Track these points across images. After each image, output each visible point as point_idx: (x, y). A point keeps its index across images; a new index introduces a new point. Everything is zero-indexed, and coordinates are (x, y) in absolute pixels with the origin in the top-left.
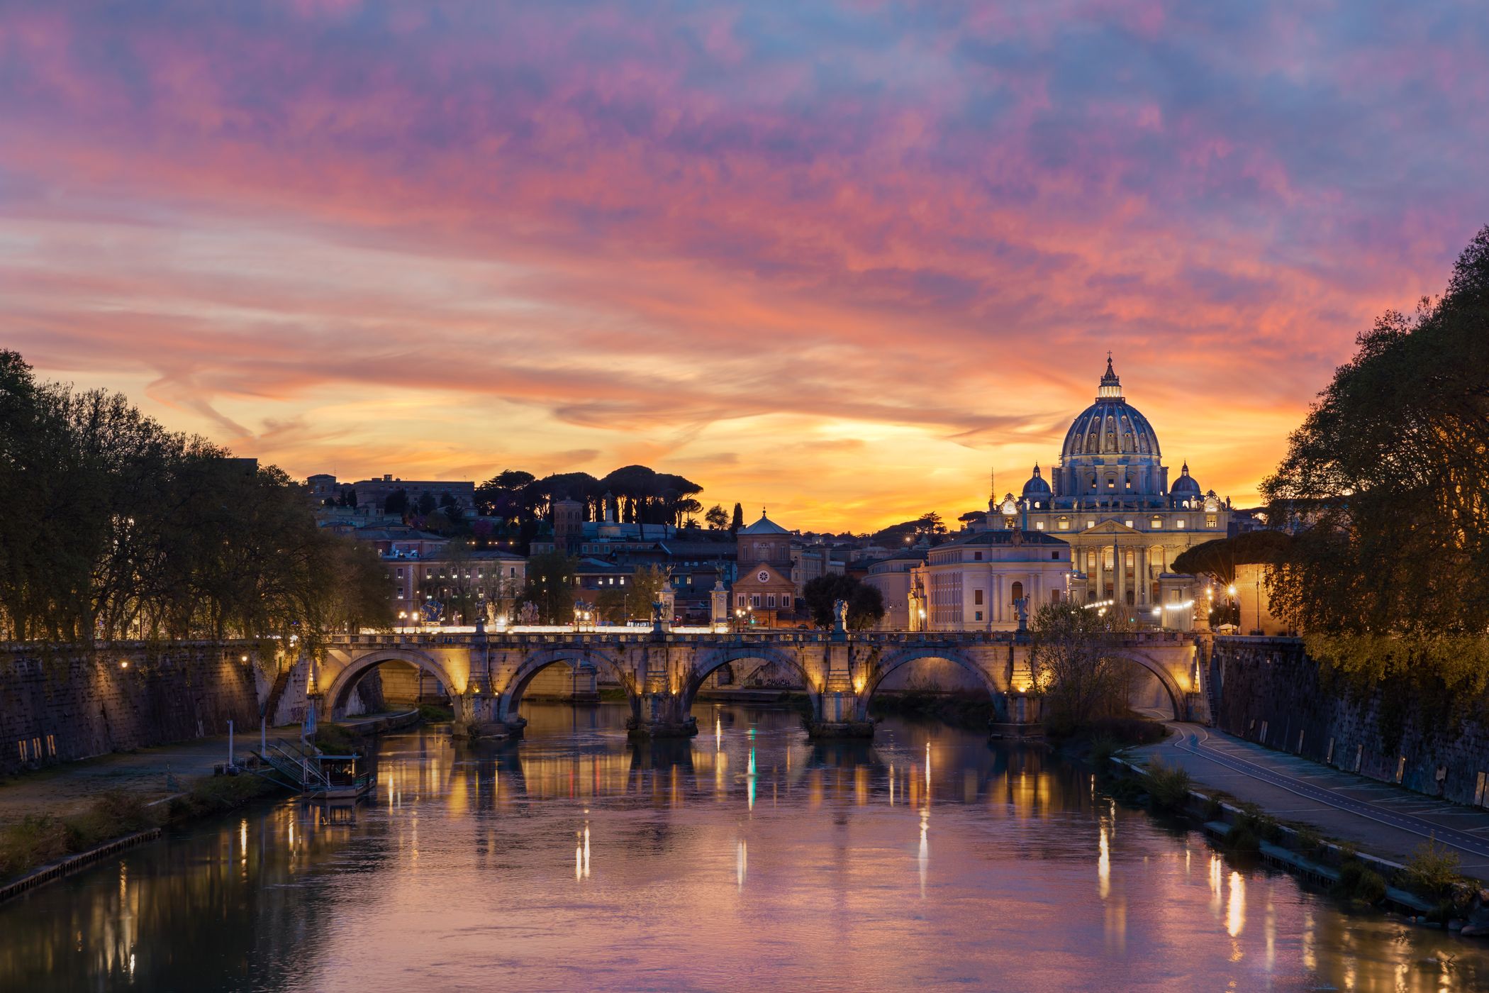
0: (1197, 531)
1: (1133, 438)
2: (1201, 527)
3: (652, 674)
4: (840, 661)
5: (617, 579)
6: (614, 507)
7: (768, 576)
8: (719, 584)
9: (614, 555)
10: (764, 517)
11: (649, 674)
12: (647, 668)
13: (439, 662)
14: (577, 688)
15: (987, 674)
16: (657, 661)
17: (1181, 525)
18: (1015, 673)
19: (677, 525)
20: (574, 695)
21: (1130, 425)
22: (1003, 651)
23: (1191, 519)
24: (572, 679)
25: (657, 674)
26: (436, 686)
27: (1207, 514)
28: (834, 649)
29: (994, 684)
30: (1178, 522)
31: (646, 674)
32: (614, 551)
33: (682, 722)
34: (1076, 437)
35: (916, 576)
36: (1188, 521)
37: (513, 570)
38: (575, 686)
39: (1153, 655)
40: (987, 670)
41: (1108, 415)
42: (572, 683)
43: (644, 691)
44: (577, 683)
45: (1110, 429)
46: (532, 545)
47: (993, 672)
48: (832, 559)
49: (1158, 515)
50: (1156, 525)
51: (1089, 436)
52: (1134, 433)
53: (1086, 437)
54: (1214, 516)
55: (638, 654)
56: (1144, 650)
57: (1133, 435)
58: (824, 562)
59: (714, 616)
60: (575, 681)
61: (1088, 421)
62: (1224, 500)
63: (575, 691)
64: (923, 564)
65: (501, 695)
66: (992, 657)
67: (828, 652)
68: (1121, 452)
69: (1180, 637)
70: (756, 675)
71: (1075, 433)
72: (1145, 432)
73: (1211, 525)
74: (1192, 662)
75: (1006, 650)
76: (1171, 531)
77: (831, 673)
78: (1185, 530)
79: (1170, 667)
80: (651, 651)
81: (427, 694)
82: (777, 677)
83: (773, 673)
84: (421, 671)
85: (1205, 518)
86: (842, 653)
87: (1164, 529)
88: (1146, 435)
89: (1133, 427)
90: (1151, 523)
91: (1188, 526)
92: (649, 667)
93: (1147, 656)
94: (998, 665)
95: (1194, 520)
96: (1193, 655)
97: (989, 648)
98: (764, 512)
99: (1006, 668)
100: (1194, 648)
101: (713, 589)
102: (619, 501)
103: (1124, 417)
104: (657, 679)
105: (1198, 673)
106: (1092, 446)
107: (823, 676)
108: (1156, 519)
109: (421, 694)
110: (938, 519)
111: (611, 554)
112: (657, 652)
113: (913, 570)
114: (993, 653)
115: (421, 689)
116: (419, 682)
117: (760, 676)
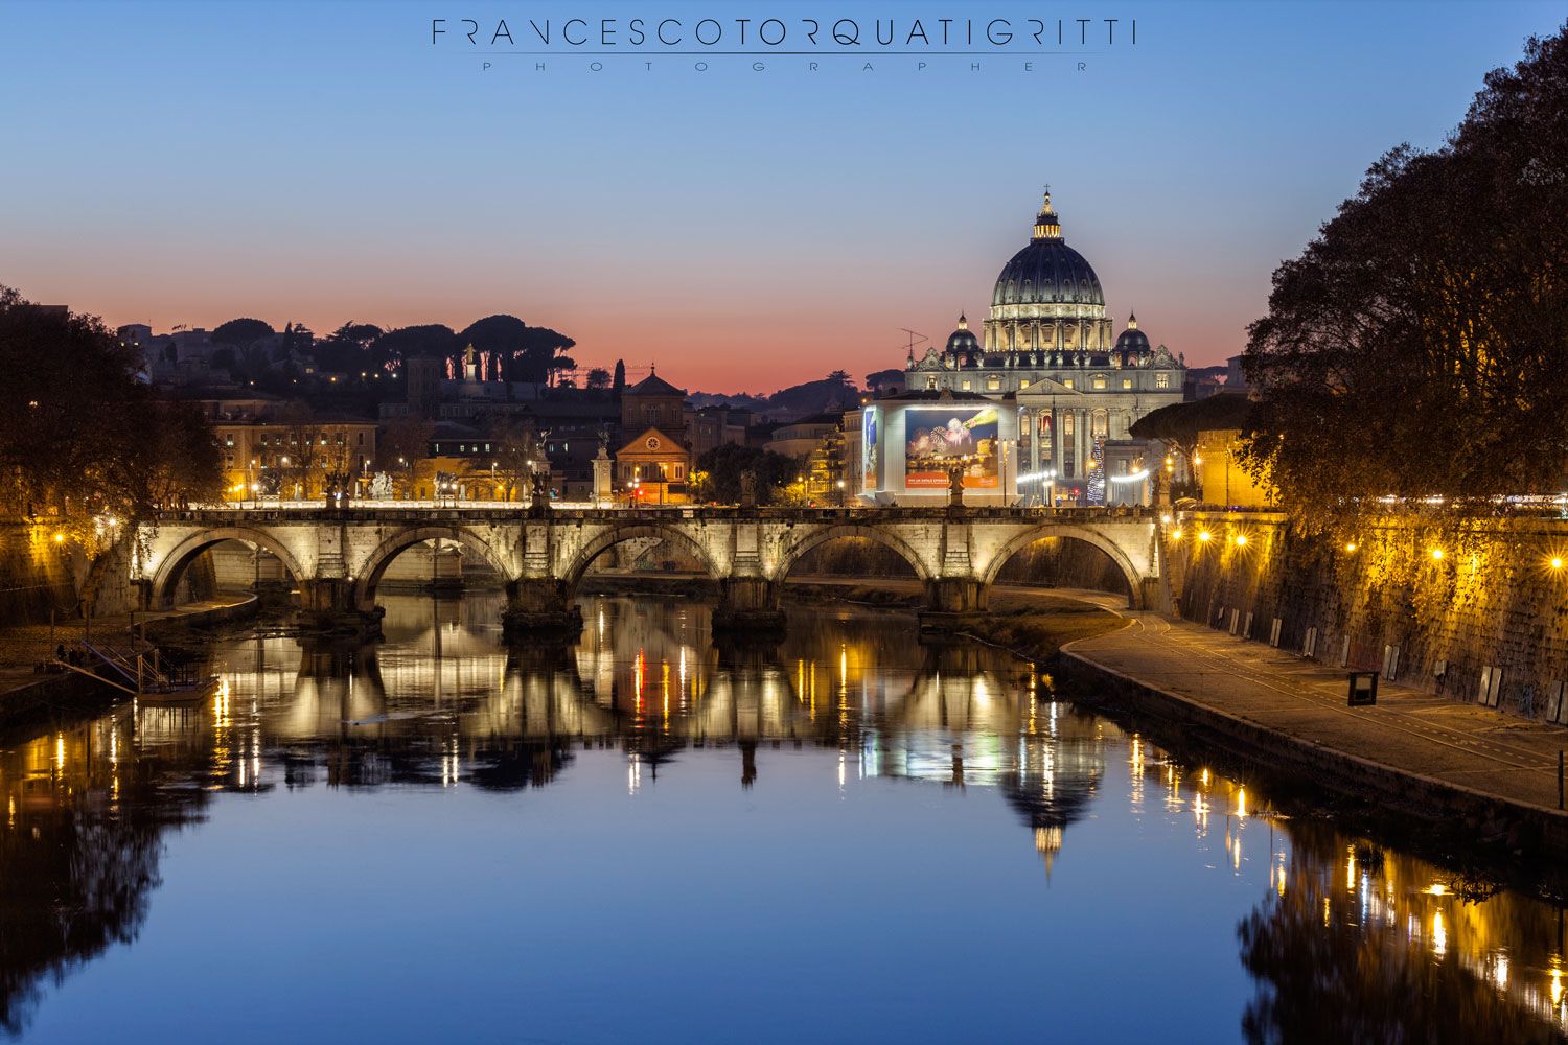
0: (1146, 392)
2: (1150, 388)
3: (530, 556)
4: (747, 540)
5: (481, 447)
6: (477, 361)
7: (658, 443)
8: (603, 452)
9: (477, 418)
10: (653, 374)
11: (527, 556)
12: (524, 549)
13: (283, 542)
14: (438, 573)
15: (917, 555)
16: (536, 541)
17: (1127, 386)
18: (948, 555)
19: (549, 383)
20: (435, 580)
22: (936, 529)
23: (1138, 378)
25: (537, 556)
26: (274, 570)
27: (1157, 372)
28: (742, 527)
29: (925, 567)
30: (1125, 381)
31: (523, 555)
32: (477, 414)
33: (565, 611)
34: (1008, 282)
36: (1136, 381)
37: (361, 435)
38: (435, 570)
39: (1105, 534)
40: (917, 551)
41: (1045, 258)
42: (433, 567)
43: (522, 575)
44: (438, 567)
46: (382, 407)
47: (923, 554)
48: (729, 423)
49: (1102, 373)
50: (1100, 385)
51: (1022, 282)
53: (1020, 283)
54: (1165, 375)
55: (516, 530)
56: (1097, 527)
57: (1073, 282)
58: (720, 427)
59: (596, 489)
60: (435, 564)
61: (1022, 265)
62: (1176, 357)
65: (357, 580)
66: (923, 536)
67: (734, 531)
68: (1059, 301)
69: (1137, 513)
70: (645, 557)
72: (1086, 278)
73: (1162, 385)
74: (1150, 542)
75: (939, 527)
76: (1116, 392)
77: (738, 555)
78: (1133, 391)
79: (1125, 547)
80: (529, 529)
81: (264, 579)
82: (669, 559)
83: (665, 554)
84: (258, 552)
85: (1155, 377)
86: (750, 531)
87: (1108, 390)
88: (1087, 281)
89: (1072, 270)
90: (1093, 383)
91: (1135, 387)
92: (527, 547)
93: (1099, 534)
94: (930, 545)
95: (1142, 380)
96: (1152, 534)
97: (918, 526)
98: (653, 368)
99: (939, 548)
100: (1153, 526)
101: (595, 458)
102: (482, 355)
103: (1063, 260)
104: (537, 561)
105: (1156, 554)
107: (729, 558)
108: (1099, 379)
109: (258, 578)
110: (847, 377)
111: (474, 418)
112: (535, 530)
114: (923, 532)
115: (258, 573)
116: (255, 566)
117: (650, 558)
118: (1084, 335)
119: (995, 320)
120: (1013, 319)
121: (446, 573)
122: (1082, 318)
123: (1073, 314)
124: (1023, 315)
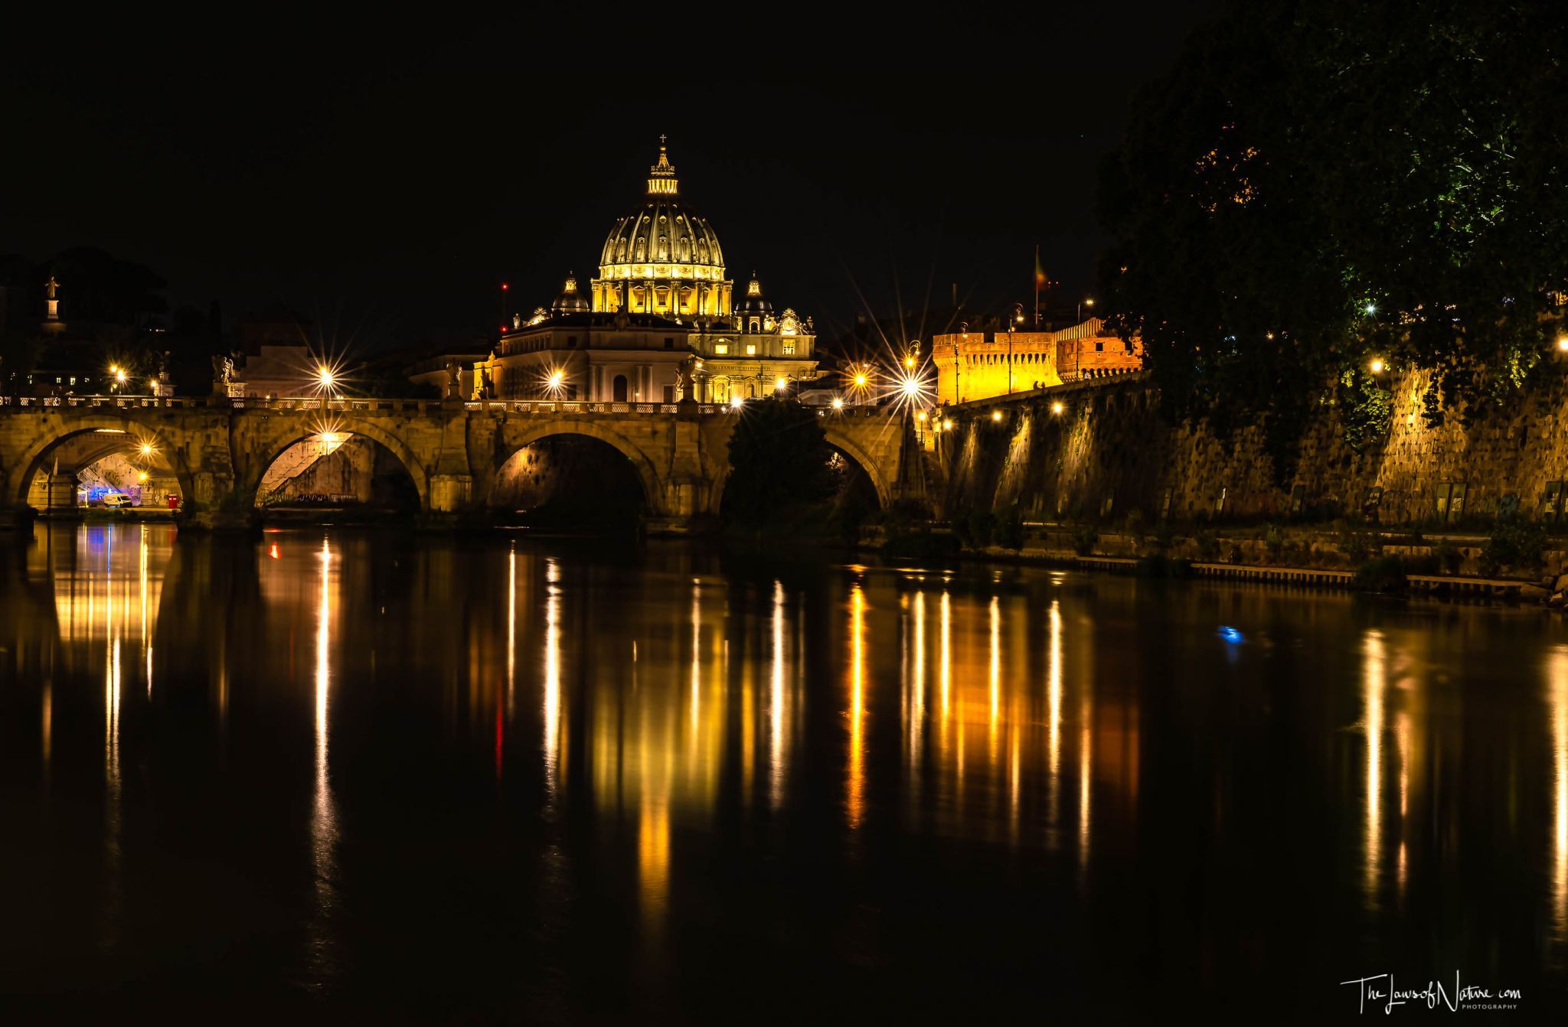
0: (771, 358)
1: (691, 245)
2: (777, 354)
3: (210, 449)
12: (204, 441)
14: (53, 502)
15: (643, 455)
16: (217, 433)
17: (751, 350)
18: (677, 455)
21: (687, 229)
23: (763, 343)
24: (47, 490)
25: (218, 449)
27: (783, 338)
30: (749, 347)
34: (620, 241)
35: (483, 372)
36: (760, 346)
38: (50, 499)
41: (660, 215)
42: (47, 495)
44: (53, 495)
45: (662, 232)
49: (724, 337)
50: (721, 350)
51: (636, 240)
52: (692, 238)
53: (633, 241)
54: (792, 341)
57: (690, 241)
60: (50, 492)
61: (634, 222)
63: (49, 504)
64: (492, 356)
68: (675, 261)
70: (284, 490)
71: (618, 237)
72: (704, 237)
73: (788, 352)
75: (666, 425)
76: (738, 358)
78: (758, 357)
80: (209, 419)
85: (781, 342)
87: (730, 355)
88: (706, 241)
89: (690, 230)
90: (714, 348)
91: (760, 352)
92: (207, 439)
95: (768, 345)
103: (680, 218)
104: (217, 455)
106: (639, 253)
108: (721, 343)
112: (217, 420)
113: (478, 365)
117: (290, 490)
118: (701, 299)
119: (605, 281)
120: (625, 281)
121: (61, 502)
122: (700, 280)
123: (689, 276)
124: (636, 275)
